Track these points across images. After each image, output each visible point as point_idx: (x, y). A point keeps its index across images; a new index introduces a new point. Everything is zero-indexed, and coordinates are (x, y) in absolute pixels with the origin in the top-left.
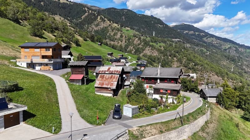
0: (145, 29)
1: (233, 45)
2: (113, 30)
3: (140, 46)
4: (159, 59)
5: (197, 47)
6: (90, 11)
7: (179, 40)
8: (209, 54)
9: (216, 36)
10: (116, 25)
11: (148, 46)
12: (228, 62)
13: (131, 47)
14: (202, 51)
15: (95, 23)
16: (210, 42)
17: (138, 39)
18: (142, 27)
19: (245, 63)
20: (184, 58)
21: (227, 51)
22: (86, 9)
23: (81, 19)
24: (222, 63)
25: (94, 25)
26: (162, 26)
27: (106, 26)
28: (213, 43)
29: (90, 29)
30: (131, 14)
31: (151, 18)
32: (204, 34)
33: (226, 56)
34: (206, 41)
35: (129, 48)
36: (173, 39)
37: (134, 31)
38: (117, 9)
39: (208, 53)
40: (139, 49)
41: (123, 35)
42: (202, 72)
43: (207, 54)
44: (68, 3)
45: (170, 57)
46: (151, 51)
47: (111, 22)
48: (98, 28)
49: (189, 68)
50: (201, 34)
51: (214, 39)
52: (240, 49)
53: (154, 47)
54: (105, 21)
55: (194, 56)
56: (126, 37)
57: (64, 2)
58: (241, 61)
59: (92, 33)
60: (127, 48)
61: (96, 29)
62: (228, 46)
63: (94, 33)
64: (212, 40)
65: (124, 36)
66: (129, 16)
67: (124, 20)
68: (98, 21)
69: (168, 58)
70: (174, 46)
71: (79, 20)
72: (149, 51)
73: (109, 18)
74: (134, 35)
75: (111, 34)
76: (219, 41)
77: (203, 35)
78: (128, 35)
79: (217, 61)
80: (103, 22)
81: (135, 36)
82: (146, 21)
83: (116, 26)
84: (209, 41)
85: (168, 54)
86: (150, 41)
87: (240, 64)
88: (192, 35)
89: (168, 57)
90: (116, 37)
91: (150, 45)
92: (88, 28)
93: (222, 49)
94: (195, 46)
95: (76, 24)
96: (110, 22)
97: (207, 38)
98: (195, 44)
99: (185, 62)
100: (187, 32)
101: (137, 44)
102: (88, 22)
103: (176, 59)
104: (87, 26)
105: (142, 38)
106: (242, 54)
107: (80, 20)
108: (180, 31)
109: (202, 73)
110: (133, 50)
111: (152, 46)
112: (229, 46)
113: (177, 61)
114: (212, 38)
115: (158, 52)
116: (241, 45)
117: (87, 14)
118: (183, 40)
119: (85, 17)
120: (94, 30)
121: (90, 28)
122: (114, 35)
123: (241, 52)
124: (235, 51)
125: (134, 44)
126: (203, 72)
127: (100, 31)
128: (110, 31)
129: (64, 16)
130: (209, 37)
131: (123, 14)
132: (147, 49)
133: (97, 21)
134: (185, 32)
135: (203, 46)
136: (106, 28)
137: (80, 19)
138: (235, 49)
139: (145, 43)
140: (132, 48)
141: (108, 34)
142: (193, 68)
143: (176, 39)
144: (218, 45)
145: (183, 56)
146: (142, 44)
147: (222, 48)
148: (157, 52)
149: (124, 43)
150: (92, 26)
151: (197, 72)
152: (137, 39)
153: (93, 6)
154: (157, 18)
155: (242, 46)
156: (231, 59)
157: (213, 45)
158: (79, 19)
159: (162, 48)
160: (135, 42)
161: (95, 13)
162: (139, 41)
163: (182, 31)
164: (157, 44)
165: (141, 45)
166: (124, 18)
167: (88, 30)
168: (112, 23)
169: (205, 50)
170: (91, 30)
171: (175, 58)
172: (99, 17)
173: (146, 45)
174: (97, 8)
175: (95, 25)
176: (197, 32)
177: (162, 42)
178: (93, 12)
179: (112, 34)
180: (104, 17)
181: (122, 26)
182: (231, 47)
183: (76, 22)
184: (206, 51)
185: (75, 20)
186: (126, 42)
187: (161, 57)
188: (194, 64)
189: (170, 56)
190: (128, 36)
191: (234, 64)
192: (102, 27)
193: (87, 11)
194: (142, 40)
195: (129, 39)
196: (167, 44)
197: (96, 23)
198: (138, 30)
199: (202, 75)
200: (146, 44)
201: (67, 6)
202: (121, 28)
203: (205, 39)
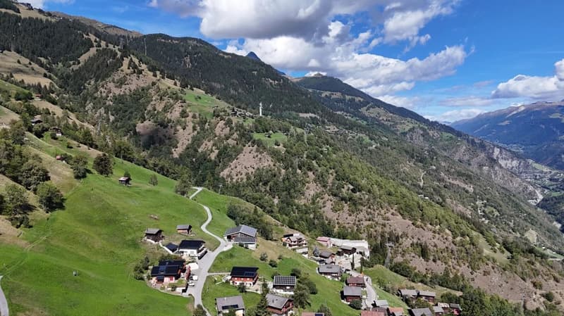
0: (240, 90)
1: (418, 123)
2: (161, 99)
3: (231, 142)
4: (275, 176)
5: (350, 131)
6: (103, 44)
7: (313, 115)
8: (376, 148)
9: (384, 103)
10: (168, 82)
11: (249, 141)
12: (412, 164)
13: (208, 143)
14: (360, 140)
15: (116, 78)
16: (374, 118)
17: (225, 124)
18: (232, 84)
19: (443, 164)
20: (331, 171)
21: (408, 136)
22: (93, 37)
23: (79, 63)
24: (402, 168)
25: (112, 84)
26: (276, 82)
27: (142, 85)
28: (381, 118)
29: (101, 92)
30: (205, 53)
31: (251, 63)
32: (362, 100)
33: (407, 152)
34: (367, 114)
35: (203, 146)
36: (301, 112)
37: (214, 98)
38: (172, 38)
39: (374, 146)
40: (229, 149)
41: (188, 110)
42: (369, 208)
43: (370, 148)
44: (41, 20)
45: (299, 171)
46: (255, 154)
47: (158, 73)
48: (123, 89)
49: (343, 199)
50: (357, 99)
51: (381, 111)
52: (431, 133)
53: (263, 146)
54: (141, 73)
55: (350, 166)
56: (194, 117)
57: (30, 18)
58: (434, 160)
59: (108, 103)
60: (199, 146)
61: (117, 92)
62: (407, 125)
63: (111, 103)
64: (378, 114)
65: (191, 114)
66: (200, 58)
67: (189, 66)
68: (122, 71)
69: (294, 174)
70: (306, 141)
71: (73, 66)
72: (251, 156)
73: (153, 63)
74: (214, 112)
75: (157, 108)
76: (391, 114)
77: (360, 101)
78: (201, 111)
79: (392, 163)
80: (135, 74)
81: (216, 115)
82: (240, 71)
83: (169, 88)
84: (372, 115)
85: (296, 161)
86: (253, 129)
87: (434, 168)
88: (338, 101)
89: (296, 170)
90: (169, 116)
91: (254, 141)
92: (97, 89)
93: (398, 133)
94: (346, 129)
95: (64, 75)
96: (155, 75)
97: (368, 109)
98: (346, 125)
99: (333, 184)
100: (328, 93)
101: (223, 135)
102: (95, 73)
103: (314, 176)
104: (93, 82)
105: (235, 120)
106: (435, 142)
107: (76, 67)
108: (314, 93)
109: (369, 210)
110: (212, 151)
111: (259, 144)
112: (411, 126)
113: (315, 181)
114: (377, 108)
115: (272, 157)
116: (432, 122)
117: (93, 51)
118: (321, 117)
119: (90, 58)
120: (111, 95)
121: (103, 90)
122: (165, 110)
123: (433, 139)
124: (423, 135)
125: (216, 136)
126: (372, 207)
127: (129, 98)
128: (154, 98)
129: (30, 54)
130: (371, 107)
131: (185, 51)
132: (247, 148)
133: (119, 72)
134: (323, 95)
135: (361, 129)
136: (143, 90)
137: (74, 64)
138: (422, 132)
139: (242, 135)
140: (210, 144)
141: (150, 108)
142: (350, 199)
143: (306, 112)
144: (390, 123)
145: (328, 166)
146: (235, 136)
147: (398, 130)
148: (270, 159)
149: (191, 131)
150: (108, 84)
151: (360, 207)
152: (223, 122)
153: (112, 26)
154: (264, 64)
155: (434, 125)
156: (417, 157)
157: (380, 125)
158: (71, 62)
159: (281, 146)
160: (218, 131)
161: (117, 48)
162: (228, 128)
163: (318, 91)
164: (269, 137)
165: (233, 139)
166: (189, 60)
167: (96, 95)
168: (158, 77)
169: (367, 139)
170: (104, 95)
171: (310, 174)
172: (126, 61)
173: (243, 139)
174: (122, 33)
175: (114, 82)
176: (348, 95)
177: (280, 130)
178: (111, 46)
179: (160, 108)
180: (140, 60)
181: (184, 86)
182: (414, 128)
183: (63, 69)
184: (370, 141)
185: (60, 64)
186: (194, 129)
187: (280, 170)
188: (351, 187)
189: (300, 168)
190: (200, 115)
191: (424, 168)
192: (133, 87)
193: (95, 44)
194: (233, 125)
195: (203, 122)
196: (292, 136)
197: (118, 78)
198: (224, 96)
199: (370, 216)
200: (245, 136)
201: (40, 26)
202: (182, 92)
203: (363, 110)
